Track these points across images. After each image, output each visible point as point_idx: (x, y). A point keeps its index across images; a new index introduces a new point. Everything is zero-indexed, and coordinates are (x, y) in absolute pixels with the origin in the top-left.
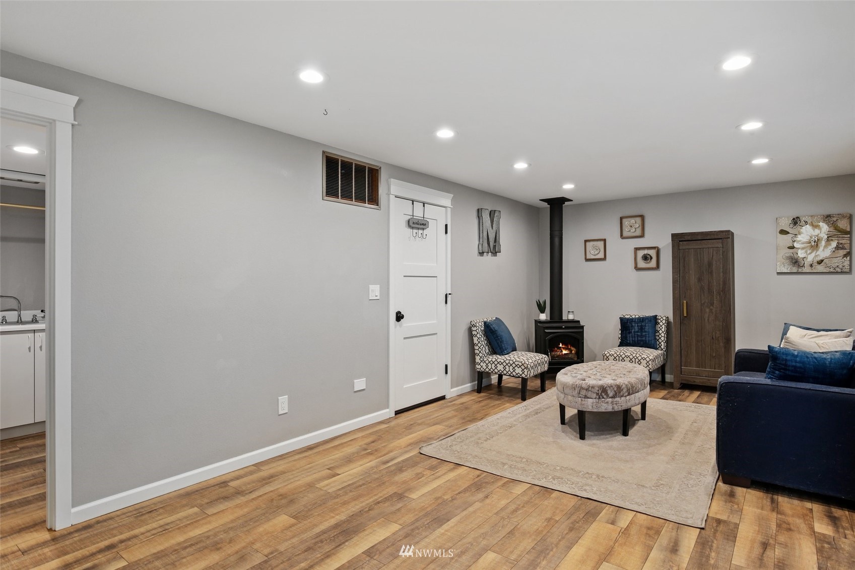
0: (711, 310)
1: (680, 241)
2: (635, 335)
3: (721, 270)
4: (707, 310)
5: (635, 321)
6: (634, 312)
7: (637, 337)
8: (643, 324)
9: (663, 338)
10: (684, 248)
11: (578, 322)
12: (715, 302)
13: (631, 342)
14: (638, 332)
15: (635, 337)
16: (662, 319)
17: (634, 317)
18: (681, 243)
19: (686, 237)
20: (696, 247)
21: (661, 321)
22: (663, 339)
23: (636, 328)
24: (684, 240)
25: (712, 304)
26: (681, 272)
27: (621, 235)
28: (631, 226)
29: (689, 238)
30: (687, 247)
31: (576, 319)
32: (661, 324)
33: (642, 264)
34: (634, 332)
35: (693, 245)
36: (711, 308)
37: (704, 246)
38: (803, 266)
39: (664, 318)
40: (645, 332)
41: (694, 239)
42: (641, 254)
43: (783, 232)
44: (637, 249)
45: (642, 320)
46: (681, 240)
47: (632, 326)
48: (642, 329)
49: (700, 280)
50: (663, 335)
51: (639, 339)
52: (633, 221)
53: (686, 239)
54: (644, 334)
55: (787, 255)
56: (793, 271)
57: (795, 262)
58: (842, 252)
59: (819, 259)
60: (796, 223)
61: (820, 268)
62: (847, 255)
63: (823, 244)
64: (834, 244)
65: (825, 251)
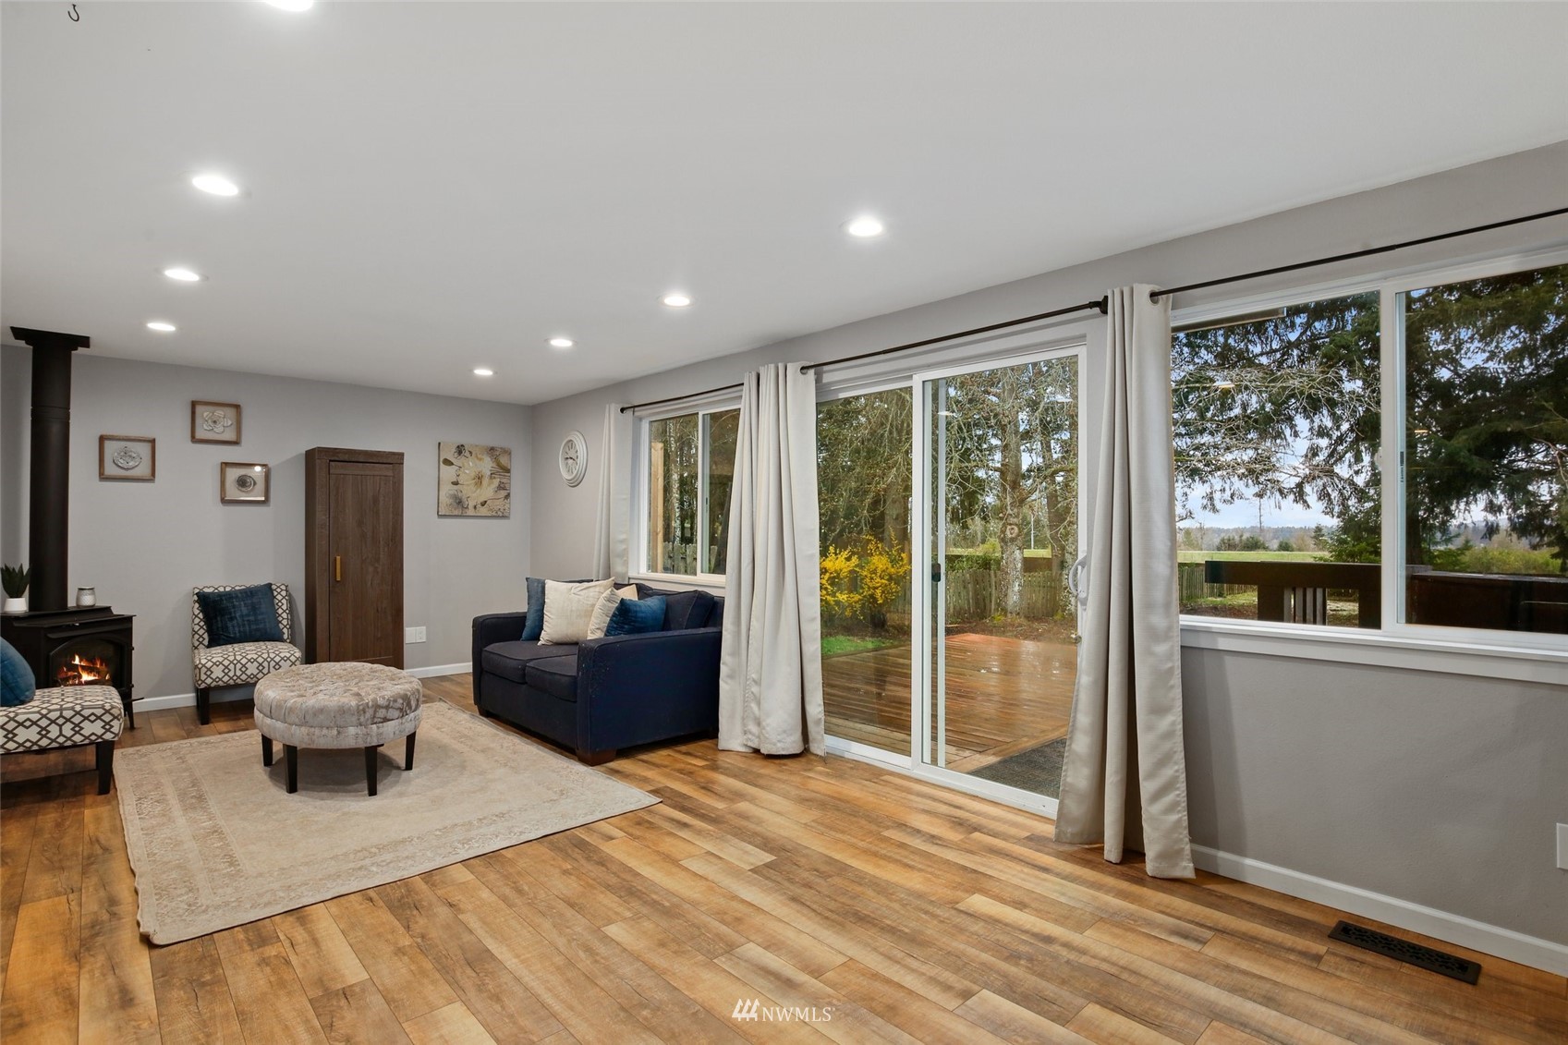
0: (376, 568)
1: (330, 461)
2: (243, 621)
3: (391, 509)
4: (371, 569)
5: (237, 597)
6: (219, 581)
7: (249, 625)
8: (255, 600)
9: (285, 622)
10: (338, 471)
11: (108, 609)
12: (381, 556)
13: (238, 635)
14: (248, 615)
15: (244, 625)
16: (279, 590)
17: (222, 589)
18: (332, 463)
19: (340, 455)
20: (356, 473)
21: (279, 593)
22: (285, 624)
23: (245, 611)
24: (337, 459)
25: (378, 560)
26: (331, 511)
27: (193, 437)
28: (215, 422)
29: (346, 458)
30: (342, 471)
31: (101, 604)
32: (279, 597)
33: (233, 492)
34: (242, 616)
35: (352, 470)
36: (377, 565)
37: (368, 473)
38: (467, 508)
39: (283, 587)
40: (262, 614)
41: (353, 460)
42: (233, 474)
43: (448, 462)
44: (225, 465)
45: (250, 593)
46: (332, 459)
47: (234, 607)
48: (254, 609)
49: (360, 523)
50: (285, 615)
51: (254, 627)
52: (220, 412)
53: (341, 459)
54: (260, 617)
55: (451, 492)
56: (456, 513)
57: (459, 502)
58: (503, 493)
59: (482, 500)
60: (460, 453)
61: (483, 511)
62: (507, 496)
63: (486, 481)
64: (496, 482)
65: (488, 491)
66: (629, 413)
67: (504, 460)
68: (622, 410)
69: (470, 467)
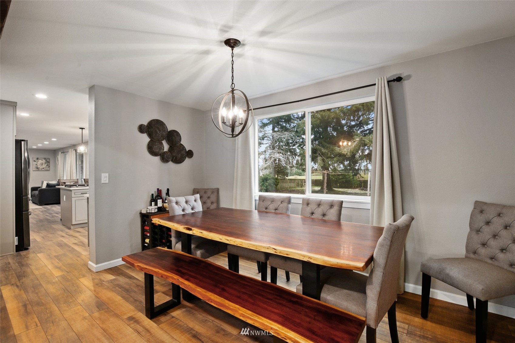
38: (39, 169)
43: (34, 161)
55: (35, 166)
56: (37, 170)
57: (37, 168)
58: (48, 166)
59: (43, 168)
60: (37, 159)
61: (43, 170)
62: (49, 167)
63: (44, 164)
64: (46, 164)
65: (44, 166)
66: (63, 153)
67: (48, 160)
68: (62, 153)
69: (40, 162)
